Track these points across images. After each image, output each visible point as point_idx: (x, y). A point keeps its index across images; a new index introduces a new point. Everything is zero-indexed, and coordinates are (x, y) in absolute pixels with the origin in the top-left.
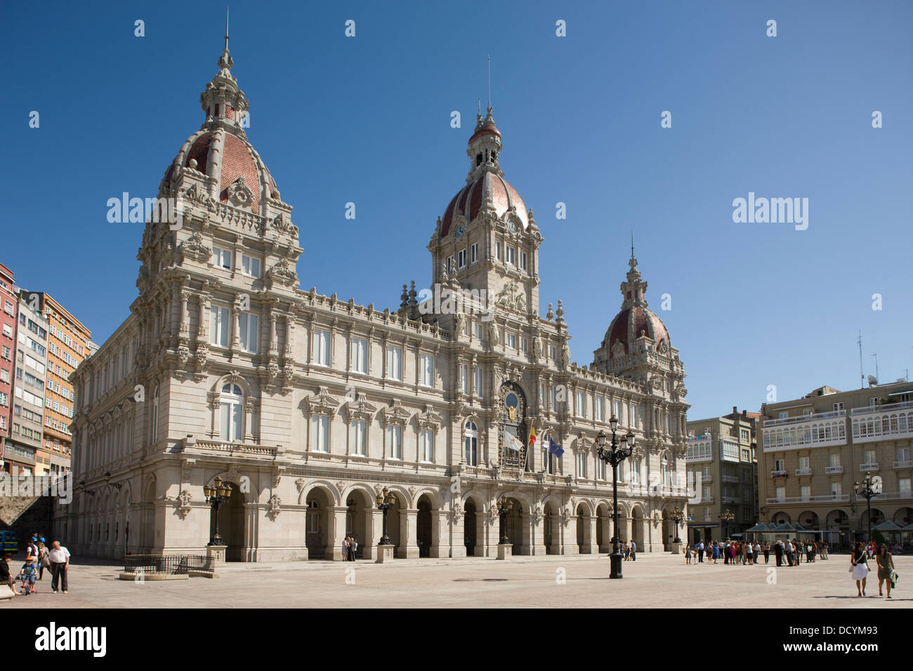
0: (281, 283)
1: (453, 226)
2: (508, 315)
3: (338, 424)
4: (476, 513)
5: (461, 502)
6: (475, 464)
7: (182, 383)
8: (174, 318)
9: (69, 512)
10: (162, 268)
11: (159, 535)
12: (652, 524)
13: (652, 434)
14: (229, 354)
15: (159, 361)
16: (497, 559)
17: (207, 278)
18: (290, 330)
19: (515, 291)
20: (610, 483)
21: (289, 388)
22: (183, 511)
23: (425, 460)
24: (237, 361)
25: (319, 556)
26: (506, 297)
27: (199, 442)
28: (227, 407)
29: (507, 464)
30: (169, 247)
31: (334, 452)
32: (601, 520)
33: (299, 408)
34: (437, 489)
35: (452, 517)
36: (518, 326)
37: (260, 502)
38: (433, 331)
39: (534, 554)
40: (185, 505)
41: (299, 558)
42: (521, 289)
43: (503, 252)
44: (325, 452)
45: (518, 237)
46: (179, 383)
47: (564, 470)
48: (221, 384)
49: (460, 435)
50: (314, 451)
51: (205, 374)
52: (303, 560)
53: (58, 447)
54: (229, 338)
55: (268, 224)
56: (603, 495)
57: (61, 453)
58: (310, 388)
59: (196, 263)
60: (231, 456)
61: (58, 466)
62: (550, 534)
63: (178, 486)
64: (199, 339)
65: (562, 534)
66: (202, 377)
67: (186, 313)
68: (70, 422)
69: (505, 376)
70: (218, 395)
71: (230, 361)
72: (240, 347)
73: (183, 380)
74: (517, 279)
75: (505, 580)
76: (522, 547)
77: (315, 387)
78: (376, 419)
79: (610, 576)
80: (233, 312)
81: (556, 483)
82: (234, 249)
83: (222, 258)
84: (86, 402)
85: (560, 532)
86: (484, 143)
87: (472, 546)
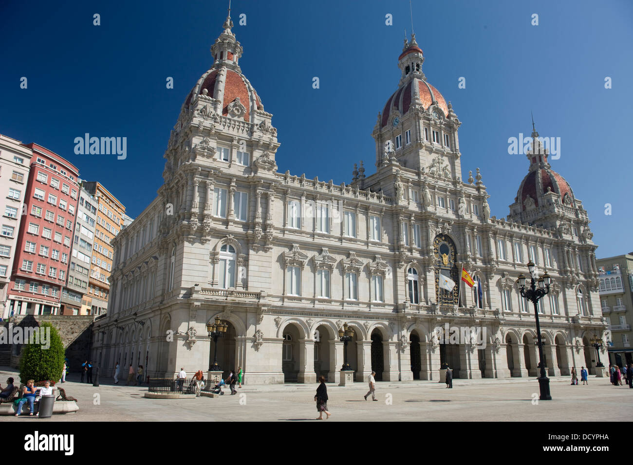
0: (264, 169)
1: (390, 118)
2: (437, 182)
3: (307, 272)
4: (419, 343)
5: (406, 334)
6: (417, 302)
7: (192, 245)
8: (188, 198)
9: (104, 343)
10: (181, 163)
11: (171, 362)
12: (575, 350)
13: (566, 272)
14: (226, 223)
15: (177, 230)
16: (439, 382)
17: (212, 169)
18: (271, 203)
19: (442, 163)
20: (532, 315)
21: (270, 246)
22: (190, 343)
23: (376, 300)
24: (232, 228)
25: (292, 380)
26: (434, 169)
27: (203, 290)
28: (224, 262)
29: (443, 301)
30: (187, 149)
31: (304, 295)
32: (528, 346)
33: (277, 261)
34: (387, 323)
35: (400, 346)
36: (445, 190)
37: (248, 336)
38: (379, 198)
39: (471, 378)
40: (191, 338)
41: (277, 381)
42: (446, 161)
43: (430, 135)
44: (297, 296)
45: (441, 123)
46: (190, 245)
47: (492, 304)
48: (220, 245)
49: (404, 279)
50: (289, 295)
51: (208, 238)
52: (280, 383)
53: (97, 293)
54: (226, 211)
55: (255, 128)
56: (527, 326)
57: (99, 297)
58: (285, 246)
59: (205, 159)
60: (226, 299)
61: (96, 307)
62: (483, 360)
63: (187, 323)
64: (206, 212)
65: (495, 360)
66: (206, 240)
67: (197, 194)
68: (109, 275)
69: (438, 230)
70: (217, 254)
71: (227, 228)
72: (234, 217)
73: (193, 243)
74: (443, 155)
75: (449, 401)
76: (460, 372)
77: (289, 245)
78: (337, 268)
79: (540, 397)
80: (230, 192)
81: (486, 316)
82: (231, 147)
83: (223, 154)
84: (122, 260)
85: (493, 358)
86: (410, 59)
87: (418, 371)
